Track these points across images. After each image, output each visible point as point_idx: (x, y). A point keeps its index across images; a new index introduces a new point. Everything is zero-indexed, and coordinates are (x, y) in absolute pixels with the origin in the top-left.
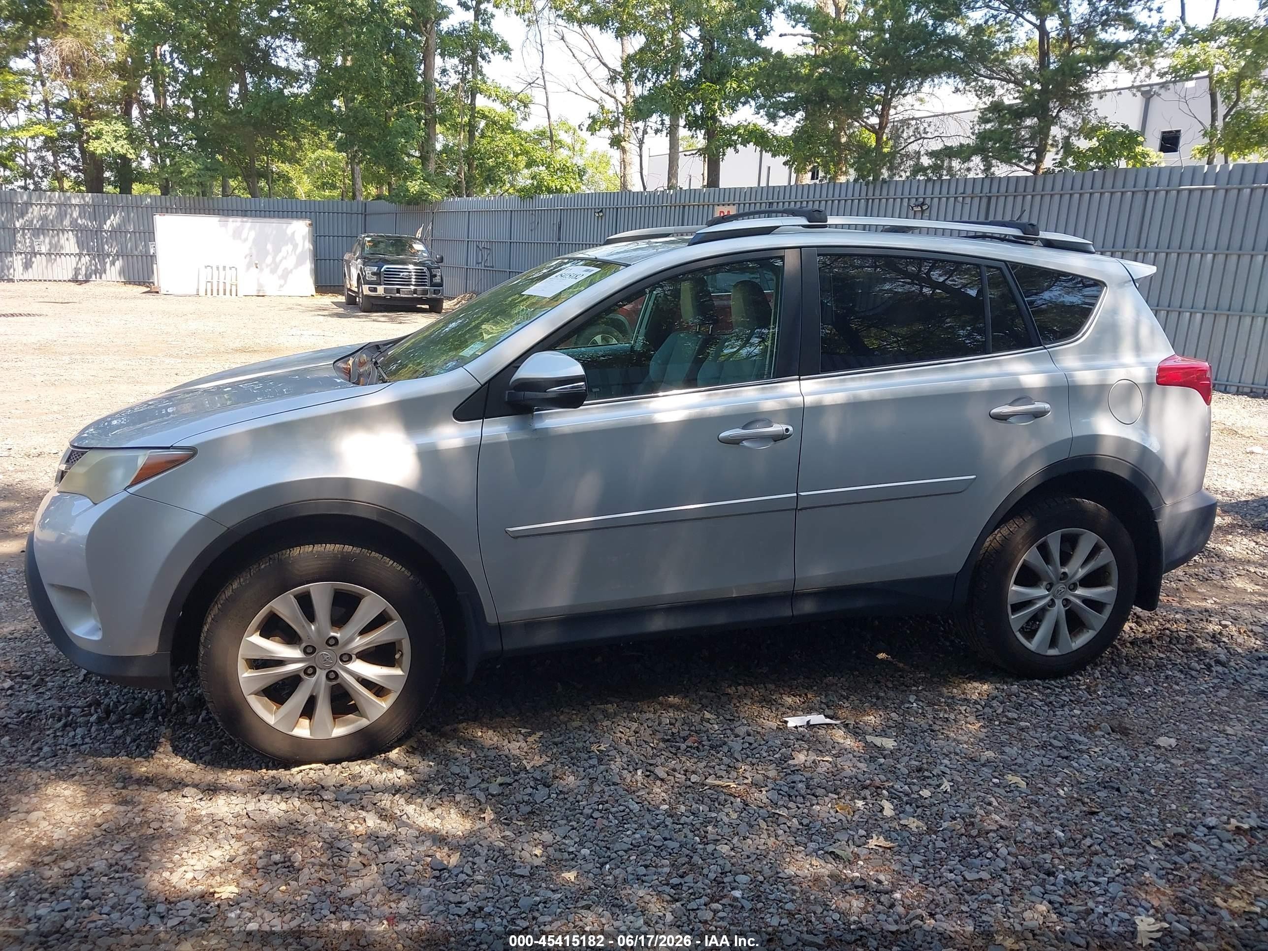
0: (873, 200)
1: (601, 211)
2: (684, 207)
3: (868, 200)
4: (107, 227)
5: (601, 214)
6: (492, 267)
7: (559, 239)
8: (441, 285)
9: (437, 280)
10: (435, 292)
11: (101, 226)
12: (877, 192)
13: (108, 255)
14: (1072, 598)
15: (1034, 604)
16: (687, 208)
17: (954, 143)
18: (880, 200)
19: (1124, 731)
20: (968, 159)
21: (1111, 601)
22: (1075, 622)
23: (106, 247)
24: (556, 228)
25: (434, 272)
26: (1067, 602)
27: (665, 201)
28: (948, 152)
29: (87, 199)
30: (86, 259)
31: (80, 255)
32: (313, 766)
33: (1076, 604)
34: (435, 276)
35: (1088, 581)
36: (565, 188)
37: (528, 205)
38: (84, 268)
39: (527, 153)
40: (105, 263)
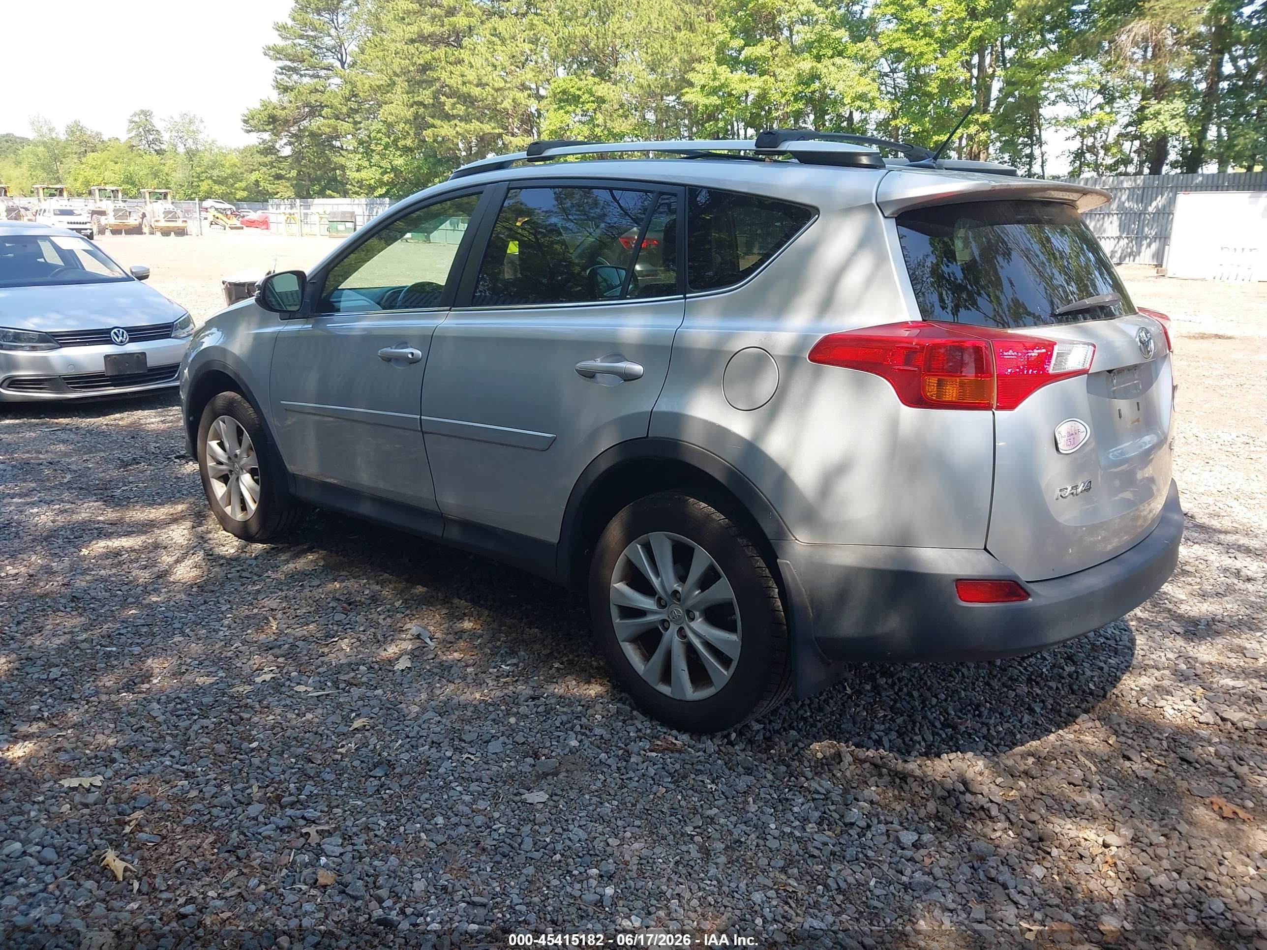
4: (1150, 209)
11: (1146, 208)
13: (1146, 238)
14: (688, 631)
23: (1146, 229)
26: (683, 633)
29: (1139, 182)
30: (1124, 242)
31: (1119, 238)
38: (1119, 252)
40: (1141, 245)
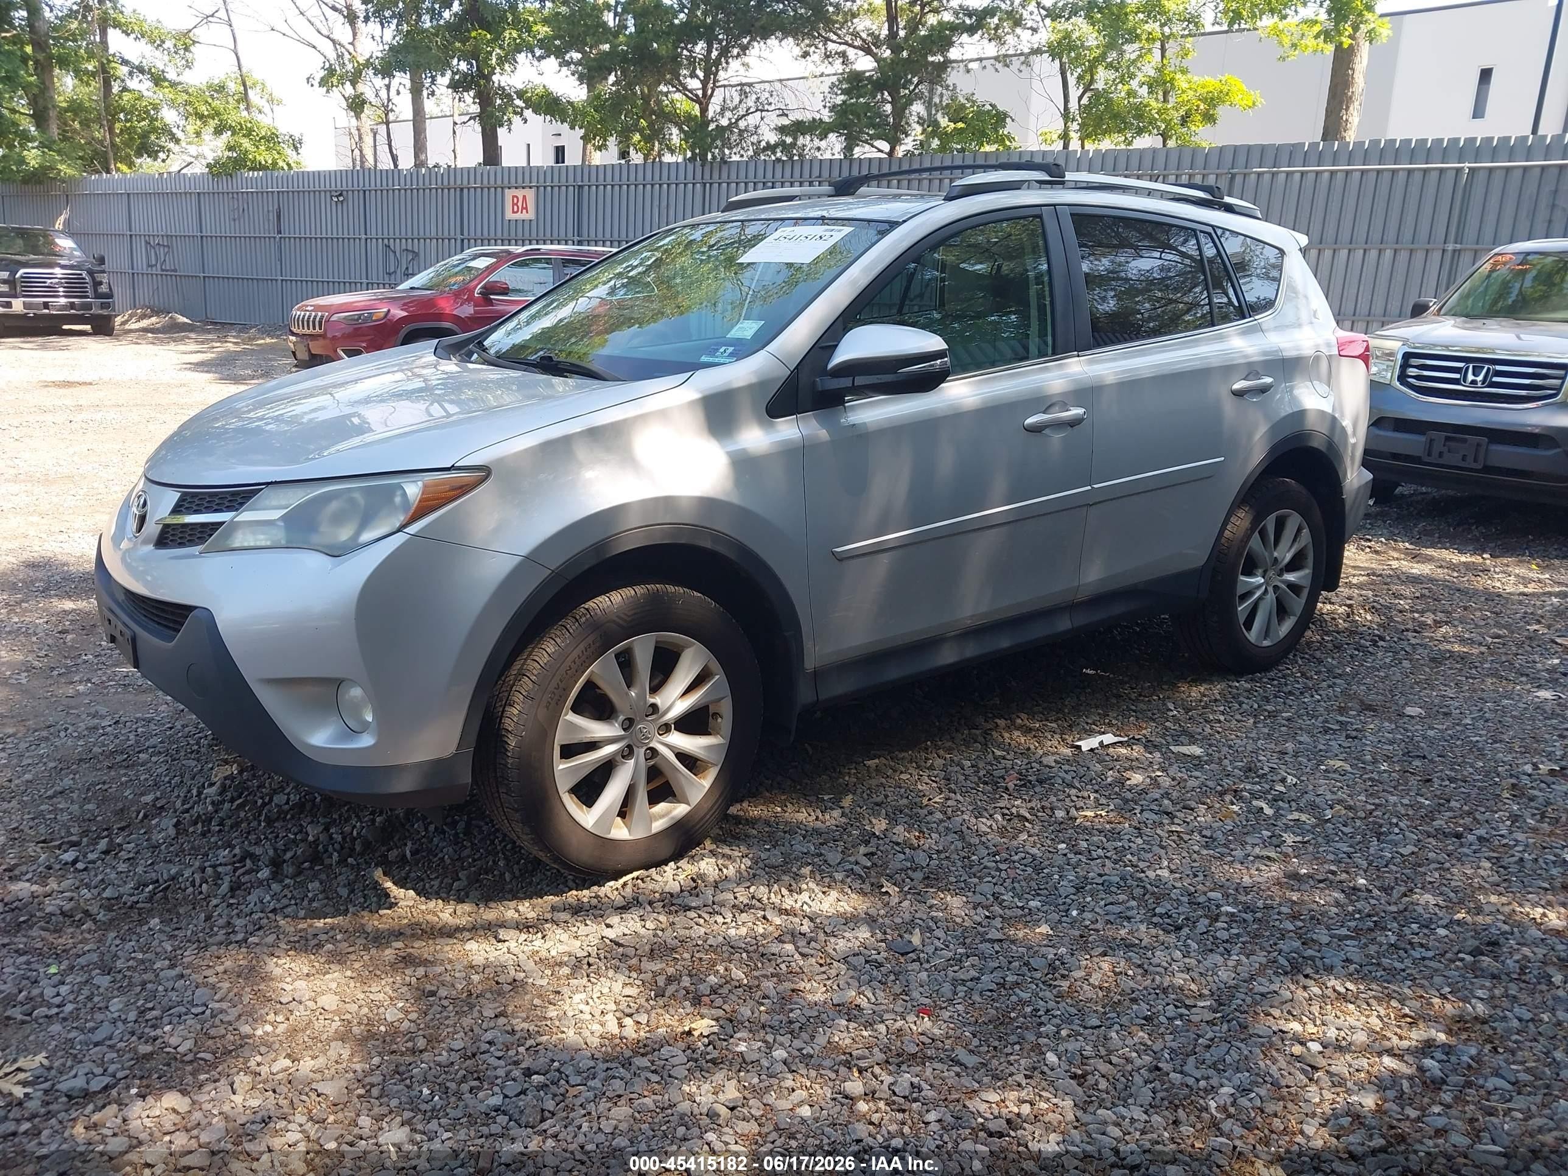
0: (711, 184)
1: (341, 195)
2: (462, 190)
3: (705, 184)
5: (341, 199)
6: (175, 270)
7: (279, 232)
8: (110, 296)
9: (104, 289)
10: (103, 306)
12: (716, 175)
14: (1279, 584)
15: (1254, 593)
16: (466, 191)
17: (807, 116)
18: (720, 184)
19: (1369, 708)
20: (823, 136)
21: (1306, 583)
22: (1282, 610)
24: (273, 217)
25: (99, 277)
26: (1276, 588)
27: (433, 181)
28: (799, 128)
32: (635, 874)
33: (1283, 590)
34: (101, 283)
35: (1292, 567)
36: (281, 163)
37: (224, 185)
39: (218, 114)
